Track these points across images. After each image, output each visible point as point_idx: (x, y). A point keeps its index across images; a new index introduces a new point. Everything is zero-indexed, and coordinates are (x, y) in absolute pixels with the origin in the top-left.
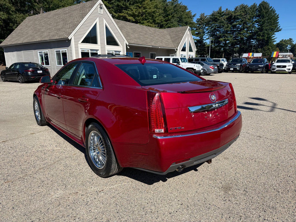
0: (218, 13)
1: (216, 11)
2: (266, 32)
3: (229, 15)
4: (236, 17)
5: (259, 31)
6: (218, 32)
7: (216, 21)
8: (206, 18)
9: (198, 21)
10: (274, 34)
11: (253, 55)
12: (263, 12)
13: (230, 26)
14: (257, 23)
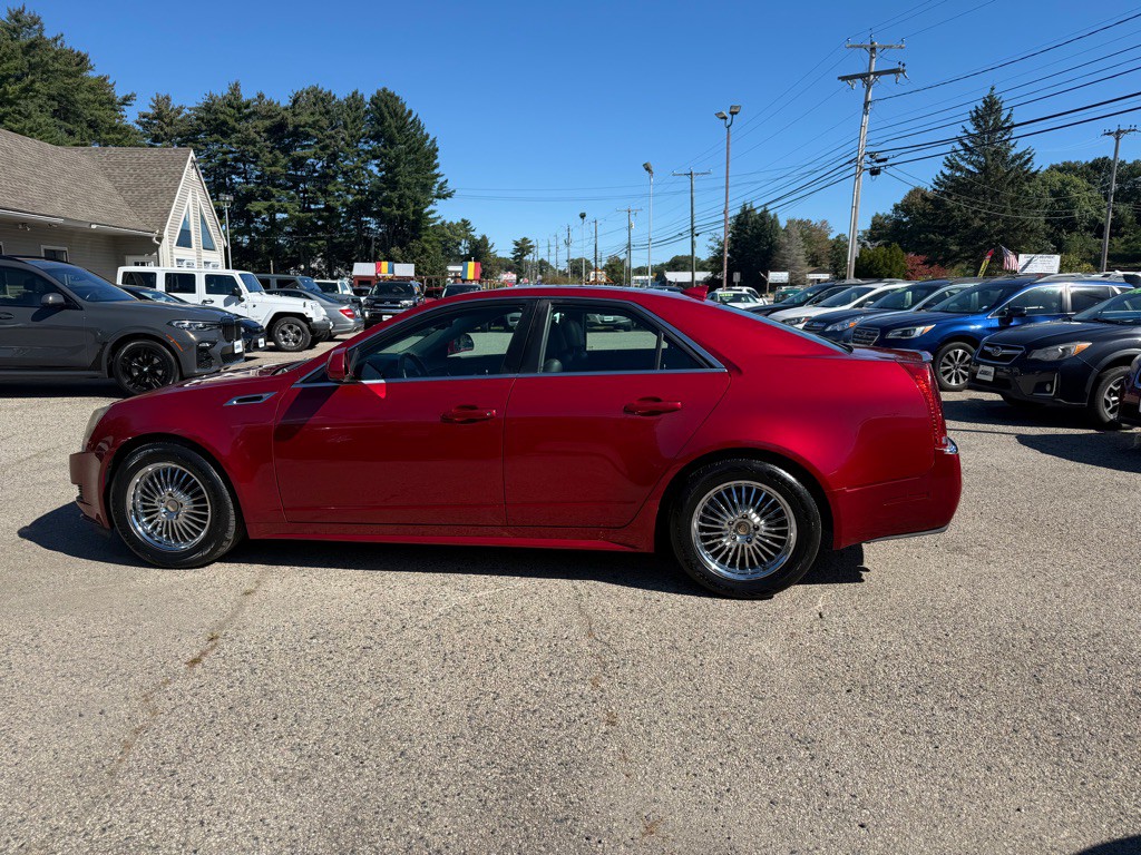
0: (230, 105)
1: (220, 97)
2: (408, 192)
3: (271, 117)
4: (301, 129)
5: (384, 189)
6: (236, 179)
7: (225, 135)
8: (179, 118)
9: (146, 122)
10: (431, 202)
11: (392, 270)
12: (390, 126)
13: (284, 160)
14: (375, 158)
